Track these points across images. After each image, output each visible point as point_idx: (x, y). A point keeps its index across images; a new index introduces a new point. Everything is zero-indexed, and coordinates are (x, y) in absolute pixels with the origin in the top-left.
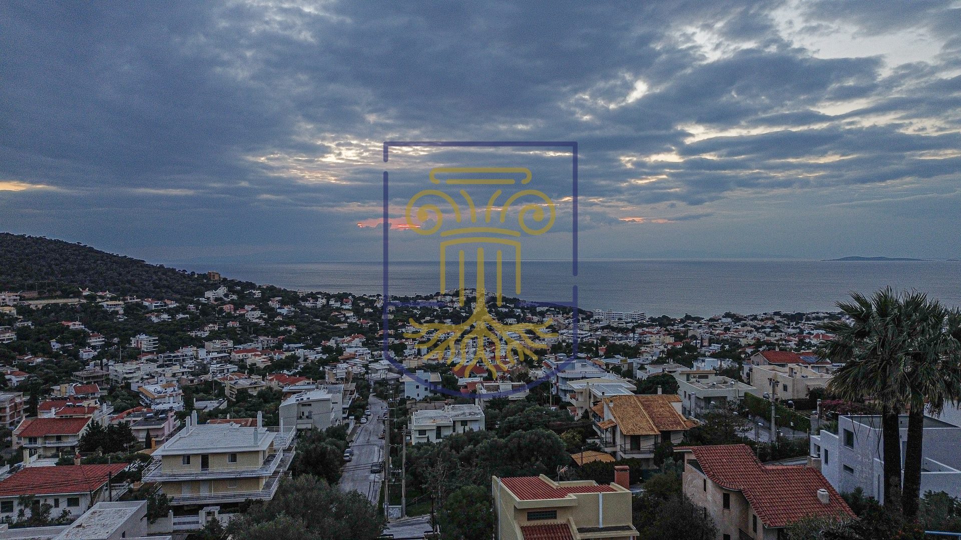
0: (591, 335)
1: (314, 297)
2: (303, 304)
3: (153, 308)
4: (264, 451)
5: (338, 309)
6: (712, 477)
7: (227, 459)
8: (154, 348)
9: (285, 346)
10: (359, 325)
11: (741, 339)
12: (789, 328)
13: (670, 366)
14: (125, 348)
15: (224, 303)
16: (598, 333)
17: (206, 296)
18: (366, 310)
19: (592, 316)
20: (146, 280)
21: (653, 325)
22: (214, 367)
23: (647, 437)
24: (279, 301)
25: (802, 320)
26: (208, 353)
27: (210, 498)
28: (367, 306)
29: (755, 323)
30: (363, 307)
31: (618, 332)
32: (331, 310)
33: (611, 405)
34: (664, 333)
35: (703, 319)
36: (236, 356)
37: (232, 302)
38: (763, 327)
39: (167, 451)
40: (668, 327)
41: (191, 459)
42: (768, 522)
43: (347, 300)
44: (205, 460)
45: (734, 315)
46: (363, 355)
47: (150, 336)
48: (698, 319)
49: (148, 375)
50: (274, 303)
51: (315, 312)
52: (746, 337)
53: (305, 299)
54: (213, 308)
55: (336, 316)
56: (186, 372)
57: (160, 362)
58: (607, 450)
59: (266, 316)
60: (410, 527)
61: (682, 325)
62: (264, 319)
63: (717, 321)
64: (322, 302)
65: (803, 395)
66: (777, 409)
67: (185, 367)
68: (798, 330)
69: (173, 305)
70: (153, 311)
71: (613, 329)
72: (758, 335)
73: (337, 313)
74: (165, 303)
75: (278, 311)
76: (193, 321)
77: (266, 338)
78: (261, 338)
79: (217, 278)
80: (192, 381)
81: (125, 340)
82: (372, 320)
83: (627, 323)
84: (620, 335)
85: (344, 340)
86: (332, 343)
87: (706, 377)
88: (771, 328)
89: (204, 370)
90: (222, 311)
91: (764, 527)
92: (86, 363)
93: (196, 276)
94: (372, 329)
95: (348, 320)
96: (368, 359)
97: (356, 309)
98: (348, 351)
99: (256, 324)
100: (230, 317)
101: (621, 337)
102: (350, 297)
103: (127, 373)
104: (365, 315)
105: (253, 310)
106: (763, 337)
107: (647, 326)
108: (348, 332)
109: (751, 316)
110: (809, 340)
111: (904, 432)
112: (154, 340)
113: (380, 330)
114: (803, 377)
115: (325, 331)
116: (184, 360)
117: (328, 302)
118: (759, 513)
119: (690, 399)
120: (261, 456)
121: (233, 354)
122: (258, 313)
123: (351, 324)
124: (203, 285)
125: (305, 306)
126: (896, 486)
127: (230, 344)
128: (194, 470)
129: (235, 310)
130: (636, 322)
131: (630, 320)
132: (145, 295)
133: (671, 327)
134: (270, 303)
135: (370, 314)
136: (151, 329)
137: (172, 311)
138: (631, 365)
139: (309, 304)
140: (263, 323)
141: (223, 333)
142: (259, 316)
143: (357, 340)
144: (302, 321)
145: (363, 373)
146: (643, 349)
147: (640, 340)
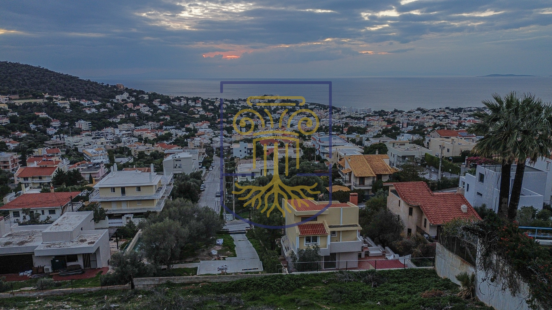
0: (339, 122)
1: (179, 99)
2: (173, 103)
3: (87, 105)
4: (156, 186)
5: (194, 107)
6: (404, 199)
7: (135, 189)
8: (89, 128)
9: (164, 127)
10: (206, 116)
11: (425, 123)
12: (453, 116)
13: (384, 139)
14: (72, 128)
15: (127, 102)
16: (343, 120)
17: (116, 98)
18: (210, 107)
19: (340, 111)
20: (81, 89)
21: (375, 115)
22: (124, 139)
23: (368, 177)
24: (159, 102)
25: (461, 111)
26: (120, 131)
27: (127, 210)
28: (210, 105)
29: (434, 114)
30: (208, 106)
31: (355, 120)
32: (190, 107)
33: (349, 160)
34: (381, 120)
35: (404, 111)
36: (136, 133)
37: (132, 102)
38: (439, 116)
39: (101, 185)
40: (384, 116)
41: (116, 189)
42: (433, 222)
43: (198, 101)
44: (123, 190)
45: (422, 109)
46: (209, 133)
47: (86, 121)
48: (401, 112)
49: (87, 143)
50: (156, 103)
51: (180, 108)
52: (428, 122)
53: (174, 100)
54: (121, 105)
55: (192, 110)
56: (109, 142)
57: (94, 136)
58: (346, 185)
59: (152, 110)
60: (238, 225)
61: (392, 115)
62: (151, 112)
63: (413, 112)
64: (184, 102)
65: (458, 154)
66: (443, 162)
67: (108, 139)
68: (459, 118)
69: (97, 103)
70: (86, 107)
71: (352, 118)
72: (435, 121)
73: (193, 109)
74: (93, 102)
75: (159, 107)
76: (110, 113)
77: (153, 123)
78: (150, 123)
79: (122, 88)
80: (112, 147)
81: (72, 123)
82: (213, 113)
83: (360, 114)
84: (356, 121)
85: (198, 124)
86: (191, 126)
87: (404, 145)
88: (443, 117)
89: (119, 141)
90: (126, 107)
91: (430, 225)
92: (51, 136)
93: (110, 86)
94: (214, 118)
95: (200, 113)
96: (212, 135)
97: (204, 106)
99: (147, 115)
100: (131, 110)
101: (357, 123)
102: (200, 99)
103: (75, 142)
104: (209, 110)
105: (144, 106)
106: (438, 122)
107: (372, 116)
108: (200, 120)
109: (432, 110)
110: (464, 123)
111: (513, 174)
112: (89, 124)
113: (218, 119)
114: (459, 144)
115: (187, 119)
116: (107, 135)
117: (187, 102)
118: (428, 218)
119: (394, 157)
120: (154, 187)
121: (135, 132)
122: (147, 108)
123: (201, 115)
124: (114, 92)
125: (174, 105)
126: (506, 203)
127: (133, 126)
128: (117, 195)
129: (134, 106)
130: (366, 114)
131: (362, 113)
132: (81, 98)
133: (386, 116)
134: (154, 102)
135: (212, 110)
136: (87, 117)
137: (98, 107)
138: (361, 138)
139: (176, 103)
140: (150, 114)
141: (128, 120)
142: (148, 110)
143: (205, 124)
144: (173, 113)
145: (210, 143)
146: (369, 129)
147: (367, 124)
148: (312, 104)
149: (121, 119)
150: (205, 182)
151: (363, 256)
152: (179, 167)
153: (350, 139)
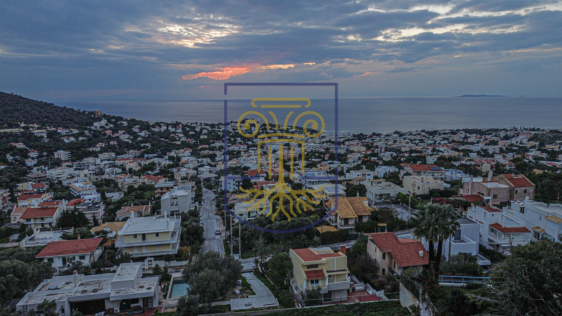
1: (158, 124)
2: (153, 129)
3: (64, 134)
5: (174, 133)
7: (154, 235)
8: (69, 158)
9: (146, 155)
10: (187, 142)
11: (402, 148)
12: (428, 140)
13: (363, 171)
14: (51, 159)
15: (106, 130)
17: (94, 125)
18: (190, 133)
20: (57, 116)
21: (354, 139)
22: (107, 170)
24: (138, 128)
25: (436, 134)
26: (102, 161)
28: (191, 130)
29: (411, 137)
30: (189, 131)
32: (170, 133)
34: (360, 144)
35: (382, 134)
36: (118, 163)
37: (110, 129)
38: (415, 140)
40: (363, 140)
43: (178, 127)
45: (399, 132)
46: (192, 161)
47: (66, 151)
48: (379, 135)
49: (70, 176)
50: (136, 129)
51: (160, 134)
52: (405, 146)
53: (153, 126)
54: (100, 132)
55: (173, 137)
56: (92, 173)
57: (75, 167)
59: (132, 138)
61: (371, 139)
62: (131, 139)
63: (390, 136)
64: (164, 128)
67: (90, 170)
68: (434, 141)
69: (75, 131)
70: (64, 136)
71: (333, 142)
72: (412, 145)
73: (173, 135)
74: (71, 130)
75: (139, 134)
76: (89, 141)
77: (134, 151)
78: (131, 151)
79: (99, 114)
80: (97, 179)
81: (51, 153)
82: (195, 139)
83: (340, 138)
85: (180, 152)
86: (173, 154)
88: (419, 140)
89: (101, 172)
90: (105, 134)
92: (31, 169)
93: (87, 113)
94: (196, 145)
95: (181, 139)
96: (196, 164)
97: (184, 132)
99: (127, 143)
100: (110, 138)
102: (180, 125)
103: (58, 175)
104: (190, 136)
105: (124, 133)
106: (414, 147)
107: (351, 140)
108: (181, 146)
109: (409, 132)
110: (438, 148)
112: (68, 154)
113: (200, 145)
115: (168, 146)
116: (88, 166)
117: (167, 128)
120: (170, 233)
121: (116, 161)
122: (127, 136)
123: (182, 142)
124: (91, 118)
125: (154, 131)
127: (113, 155)
129: (113, 134)
130: (345, 138)
131: (342, 136)
132: (58, 126)
133: (365, 140)
134: (133, 129)
135: (193, 135)
136: (65, 147)
137: (76, 135)
138: (342, 168)
139: (156, 130)
140: (131, 142)
141: (108, 148)
142: (128, 137)
143: (187, 152)
144: (154, 140)
145: (196, 174)
146: (349, 156)
147: (347, 149)
149: (101, 147)
150: (201, 218)
151: (351, 291)
152: (176, 205)
153: (332, 169)
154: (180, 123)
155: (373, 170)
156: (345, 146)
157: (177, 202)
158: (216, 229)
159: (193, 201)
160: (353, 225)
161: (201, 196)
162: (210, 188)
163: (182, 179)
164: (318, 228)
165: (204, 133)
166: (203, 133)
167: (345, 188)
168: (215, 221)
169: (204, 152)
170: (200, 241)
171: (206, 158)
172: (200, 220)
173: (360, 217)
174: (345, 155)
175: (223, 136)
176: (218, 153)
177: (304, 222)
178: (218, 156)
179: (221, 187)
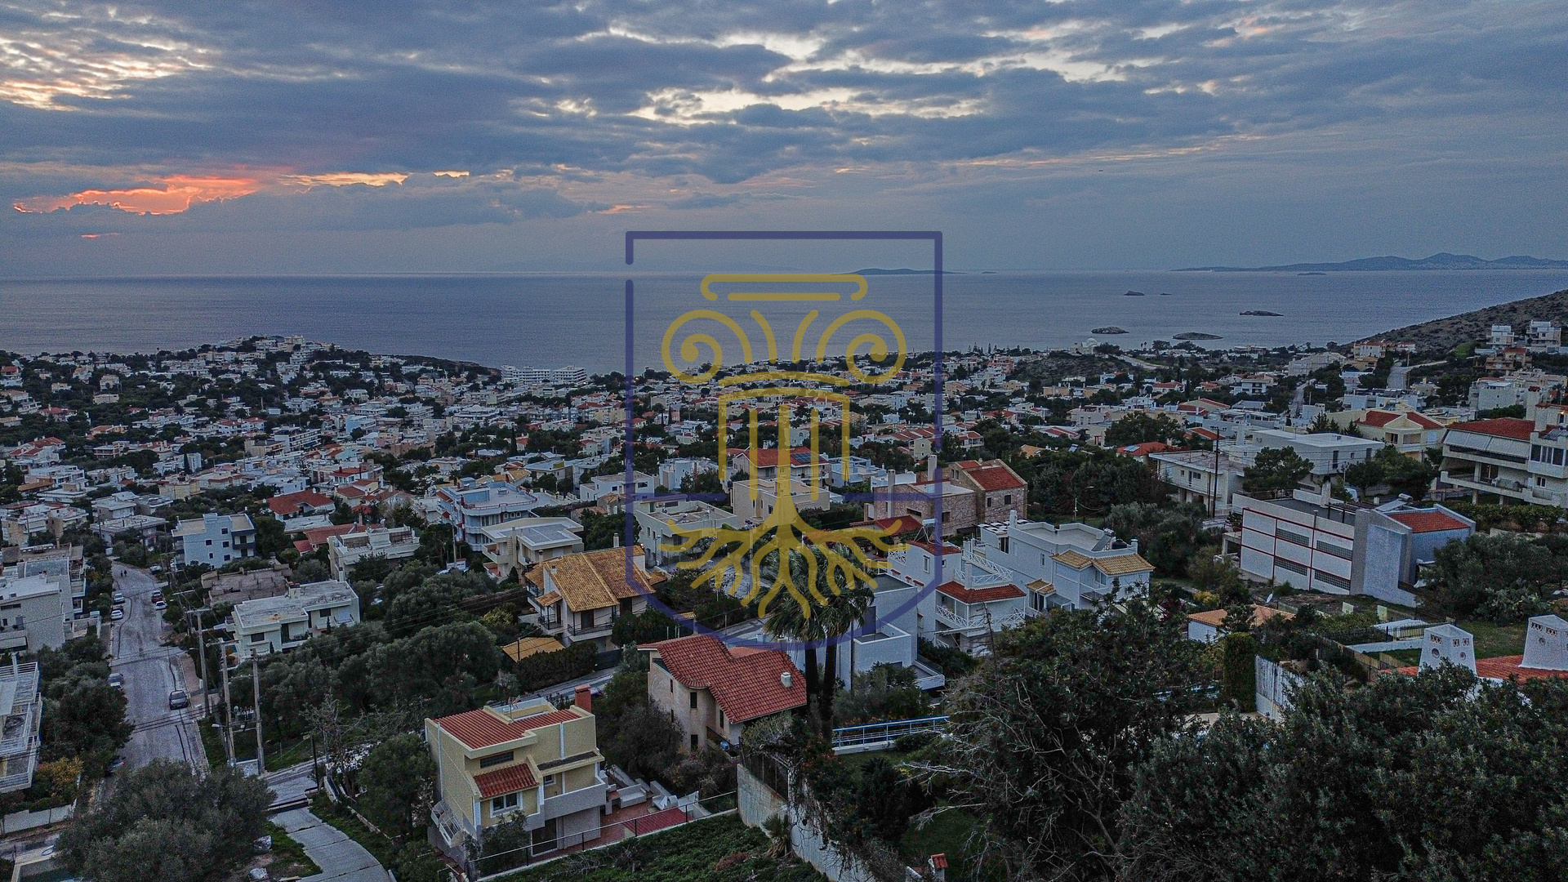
0: (501, 414)
10: (45, 418)
16: (512, 409)
18: (56, 387)
19: (499, 379)
21: (597, 390)
28: (56, 379)
30: (48, 382)
31: (545, 406)
34: (615, 403)
40: (621, 392)
43: (9, 369)
46: (68, 479)
71: (536, 401)
82: (72, 407)
83: (557, 387)
84: (548, 411)
85: (19, 451)
94: (77, 426)
95: (20, 410)
96: (83, 487)
97: (32, 386)
98: (34, 477)
101: (550, 416)
102: (15, 362)
104: (55, 396)
107: (589, 392)
108: (23, 433)
113: (94, 425)
123: (27, 418)
130: (572, 386)
131: (562, 382)
135: (65, 395)
138: (569, 471)
143: (47, 449)
145: (85, 521)
146: (585, 436)
147: (580, 419)
148: (412, 360)
150: (113, 663)
151: (609, 811)
152: (15, 627)
153: (539, 476)
154: (14, 356)
155: (653, 470)
156: (574, 411)
157: (20, 619)
158: (170, 690)
159: (80, 610)
160: (607, 627)
161: (109, 589)
162: (140, 562)
163: (32, 542)
164: (506, 649)
165: (108, 385)
166: (103, 384)
167: (581, 528)
168: (163, 665)
169: (109, 447)
170: (113, 736)
171: (120, 467)
172: (110, 669)
173: (626, 603)
174: (575, 434)
175: (180, 393)
176: (161, 449)
177: (465, 636)
178: (162, 457)
179: (179, 556)
